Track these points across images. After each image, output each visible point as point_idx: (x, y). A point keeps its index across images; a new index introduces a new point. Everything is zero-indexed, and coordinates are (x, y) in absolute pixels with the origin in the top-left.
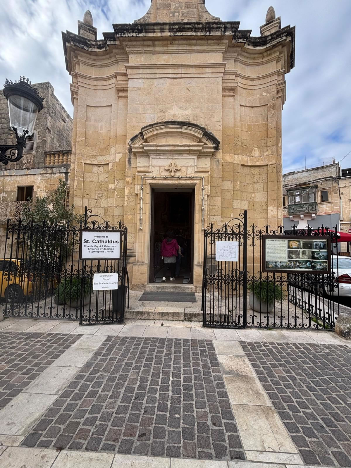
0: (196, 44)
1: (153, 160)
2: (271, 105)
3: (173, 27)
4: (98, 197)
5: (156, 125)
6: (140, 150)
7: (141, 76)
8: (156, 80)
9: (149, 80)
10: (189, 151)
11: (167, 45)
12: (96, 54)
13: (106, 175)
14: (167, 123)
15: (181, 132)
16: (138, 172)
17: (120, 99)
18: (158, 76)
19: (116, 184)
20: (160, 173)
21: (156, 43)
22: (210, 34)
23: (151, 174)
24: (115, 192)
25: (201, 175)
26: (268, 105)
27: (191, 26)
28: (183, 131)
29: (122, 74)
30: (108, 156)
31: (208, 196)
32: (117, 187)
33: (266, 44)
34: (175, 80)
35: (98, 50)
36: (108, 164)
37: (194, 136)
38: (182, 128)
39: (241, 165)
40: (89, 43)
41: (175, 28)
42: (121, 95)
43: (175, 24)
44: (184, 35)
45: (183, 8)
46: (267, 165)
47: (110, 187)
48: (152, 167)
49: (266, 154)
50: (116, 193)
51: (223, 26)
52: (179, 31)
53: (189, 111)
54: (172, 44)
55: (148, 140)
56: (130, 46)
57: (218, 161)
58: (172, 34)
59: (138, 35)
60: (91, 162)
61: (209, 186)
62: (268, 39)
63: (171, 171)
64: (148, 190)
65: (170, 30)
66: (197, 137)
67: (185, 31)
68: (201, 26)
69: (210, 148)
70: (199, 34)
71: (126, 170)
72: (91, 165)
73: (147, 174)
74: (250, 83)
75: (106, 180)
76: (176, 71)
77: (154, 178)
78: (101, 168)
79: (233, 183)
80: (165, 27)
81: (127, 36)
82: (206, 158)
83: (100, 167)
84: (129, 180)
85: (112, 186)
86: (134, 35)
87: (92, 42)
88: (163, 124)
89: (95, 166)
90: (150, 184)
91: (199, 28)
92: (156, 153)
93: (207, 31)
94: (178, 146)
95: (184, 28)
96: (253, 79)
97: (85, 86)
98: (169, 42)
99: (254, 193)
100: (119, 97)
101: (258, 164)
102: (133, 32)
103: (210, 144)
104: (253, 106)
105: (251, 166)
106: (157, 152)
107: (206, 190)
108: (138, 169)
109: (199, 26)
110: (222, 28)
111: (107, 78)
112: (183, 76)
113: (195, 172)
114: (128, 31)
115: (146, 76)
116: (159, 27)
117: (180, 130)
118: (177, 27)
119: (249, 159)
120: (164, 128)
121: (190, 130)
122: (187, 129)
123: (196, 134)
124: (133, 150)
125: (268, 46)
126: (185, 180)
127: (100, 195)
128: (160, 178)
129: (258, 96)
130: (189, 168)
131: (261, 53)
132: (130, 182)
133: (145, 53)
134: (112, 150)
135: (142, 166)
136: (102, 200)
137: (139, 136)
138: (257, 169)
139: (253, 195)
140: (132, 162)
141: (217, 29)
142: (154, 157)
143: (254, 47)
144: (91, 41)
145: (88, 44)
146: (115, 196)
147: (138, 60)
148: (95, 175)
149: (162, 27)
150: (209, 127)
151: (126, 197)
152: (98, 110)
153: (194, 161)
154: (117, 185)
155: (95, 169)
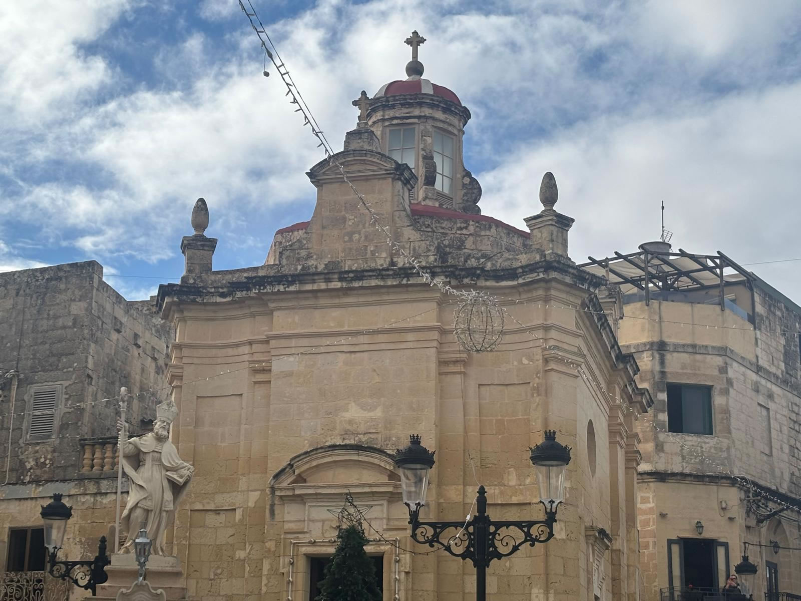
1: (312, 509)
2: (535, 385)
3: (345, 275)
4: (216, 575)
5: (315, 452)
6: (290, 493)
8: (319, 356)
9: (309, 355)
11: (339, 297)
12: (216, 304)
13: (231, 531)
15: (358, 462)
16: (286, 533)
17: (257, 386)
19: (248, 551)
20: (323, 533)
21: (319, 294)
22: (409, 283)
23: (307, 535)
24: (247, 565)
25: (392, 535)
26: (531, 384)
27: (374, 273)
28: (360, 458)
29: (261, 341)
30: (235, 494)
31: (406, 573)
32: (250, 556)
33: (518, 278)
34: (352, 356)
36: (235, 510)
37: (379, 467)
38: (358, 455)
40: (204, 291)
41: (349, 277)
42: (259, 379)
43: (348, 272)
44: (364, 285)
45: (367, 224)
46: (530, 504)
47: (237, 556)
48: (310, 523)
49: (528, 481)
50: (247, 569)
51: (429, 271)
52: (355, 281)
53: (379, 412)
54: (346, 295)
55: (303, 475)
57: (428, 505)
58: (345, 285)
59: (287, 289)
60: (204, 505)
61: (408, 556)
62: (517, 272)
64: (302, 565)
65: (341, 280)
66: (385, 469)
67: (366, 280)
70: (389, 283)
71: (266, 527)
72: (204, 513)
73: (300, 536)
75: (231, 541)
76: (354, 340)
77: (313, 543)
78: (222, 517)
80: (331, 276)
81: (269, 290)
83: (219, 514)
84: (271, 545)
85: (241, 554)
86: (282, 288)
87: (209, 289)
88: (327, 450)
89: (210, 513)
90: (304, 554)
91: (388, 276)
92: (315, 497)
93: (404, 278)
95: (364, 276)
97: (195, 361)
98: (340, 294)
99: (509, 559)
100: (255, 382)
101: (514, 500)
102: (279, 285)
104: (507, 383)
106: (317, 496)
107: (402, 561)
108: (287, 526)
111: (234, 345)
112: (366, 349)
113: (384, 530)
114: (270, 284)
115: (302, 351)
116: (322, 276)
117: (356, 458)
118: (351, 275)
120: (329, 456)
121: (372, 457)
122: (367, 456)
123: (382, 464)
124: (278, 493)
125: (520, 281)
127: (219, 571)
128: (323, 542)
129: (515, 363)
130: (373, 522)
132: (273, 549)
133: (302, 309)
134: (243, 483)
135: (293, 519)
136: (223, 580)
137: (287, 470)
140: (276, 512)
142: (314, 504)
143: (498, 283)
144: (208, 287)
146: (246, 576)
147: (290, 320)
148: (210, 530)
149: (327, 276)
151: (264, 578)
153: (383, 510)
154: (249, 554)
155: (211, 519)
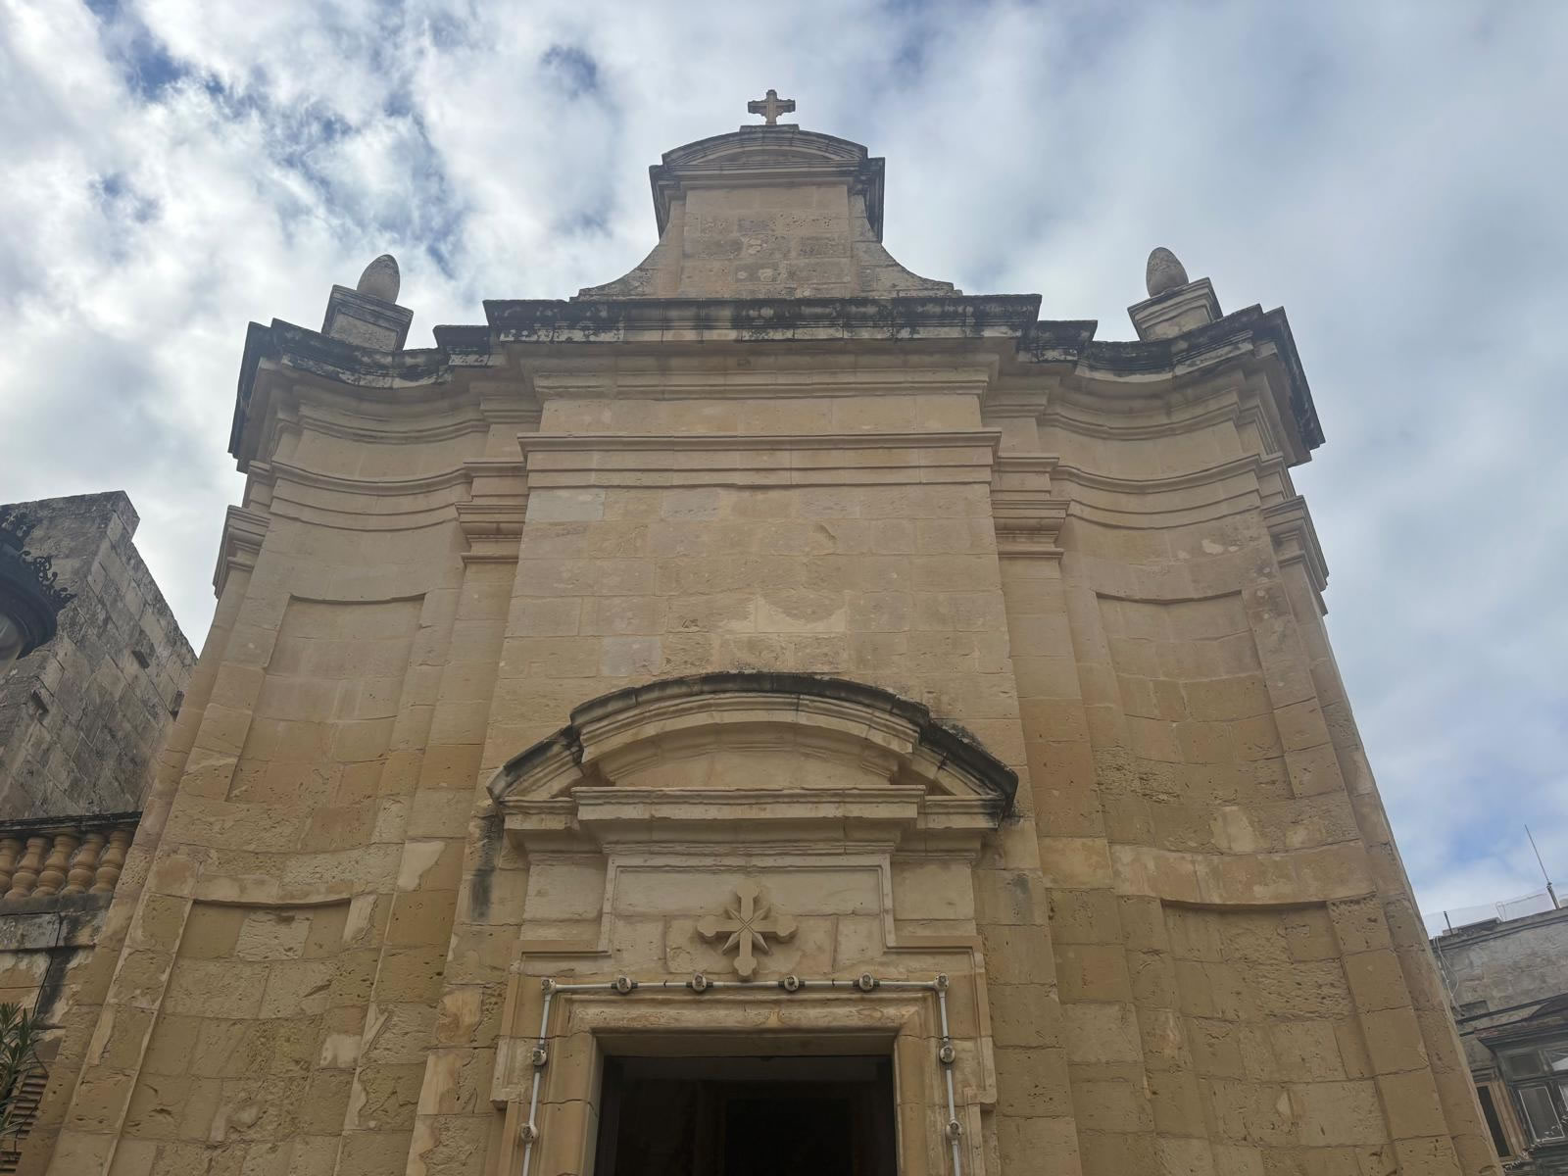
0: (855, 368)
1: (627, 879)
2: (1261, 593)
3: (751, 312)
4: (233, 1126)
5: (655, 694)
6: (556, 823)
7: (593, 478)
8: (666, 493)
9: (633, 493)
10: (845, 825)
11: (724, 371)
12: (390, 396)
13: (318, 974)
14: (717, 682)
15: (794, 728)
16: (530, 955)
17: (472, 569)
18: (677, 479)
19: (369, 1035)
20: (664, 959)
21: (675, 362)
22: (916, 336)
23: (606, 966)
24: (357, 1086)
25: (922, 971)
26: (1245, 595)
27: (828, 310)
28: (803, 719)
29: (500, 469)
30: (355, 854)
31: (986, 1112)
32: (375, 1054)
33: (1172, 367)
34: (760, 496)
35: (398, 383)
36: (345, 904)
37: (866, 744)
38: (797, 708)
39: (1167, 905)
40: (366, 359)
41: (760, 317)
42: (481, 554)
43: (759, 303)
44: (796, 337)
45: (793, 254)
46: (1322, 906)
47: (327, 1054)
48: (620, 924)
49: (1297, 837)
50: (358, 1099)
51: (970, 309)
52: (775, 327)
53: (837, 624)
54: (744, 367)
55: (608, 768)
56: (549, 373)
57: (1021, 882)
58: (746, 335)
59: (592, 338)
60: (243, 889)
61: (987, 1046)
62: (1174, 349)
63: (736, 947)
64: (580, 1073)
65: (737, 323)
66: (885, 753)
67: (805, 327)
68: (871, 310)
69: (965, 809)
70: (865, 334)
71: (454, 941)
72: (237, 914)
73: (582, 967)
74: (1131, 503)
75: (313, 1006)
76: (765, 460)
77: (625, 993)
78: (299, 931)
79: (1133, 1018)
80: (713, 312)
81: (543, 338)
82: (945, 865)
83: (289, 920)
84: (463, 1003)
85: (341, 1049)
86: (578, 336)
87: (378, 357)
88: (696, 688)
89: (260, 916)
90: (595, 1031)
91: (864, 317)
92: (644, 837)
93: (903, 326)
94: (776, 797)
95: (802, 317)
96: (1140, 489)
97: (306, 515)
98: (731, 361)
99: (1284, 1086)
100: (468, 561)
101: (1262, 895)
102: (571, 327)
103: (961, 788)
104: (1169, 597)
105: (1224, 912)
106: (655, 834)
107: (968, 1066)
108: (531, 935)
109: (863, 310)
110: (964, 314)
111: (421, 486)
112: (797, 478)
113: (889, 951)
114: (549, 324)
115: (616, 479)
116: (690, 312)
117: (788, 717)
118: (767, 312)
119: (1202, 870)
120: (701, 708)
121: (841, 715)
122: (827, 712)
123: (878, 738)
124: (513, 823)
125: (1180, 370)
126: (826, 1002)
127: (248, 1116)
128: (665, 989)
129: (1182, 555)
130: (847, 928)
131: (1153, 394)
132: (468, 1020)
133: (622, 394)
134: (388, 822)
135: (555, 915)
136: (254, 1149)
137: (556, 749)
138: (1265, 928)
139: (1283, 1106)
140: (495, 895)
141: (944, 319)
142: (637, 861)
143: (1120, 376)
144: (377, 352)
145: (361, 363)
146: (351, 1123)
147: (587, 419)
148: (247, 971)
149: (703, 312)
150: (945, 699)
151: (421, 1129)
152: (347, 617)
153: (879, 887)
154: (374, 1045)
155: (258, 936)
